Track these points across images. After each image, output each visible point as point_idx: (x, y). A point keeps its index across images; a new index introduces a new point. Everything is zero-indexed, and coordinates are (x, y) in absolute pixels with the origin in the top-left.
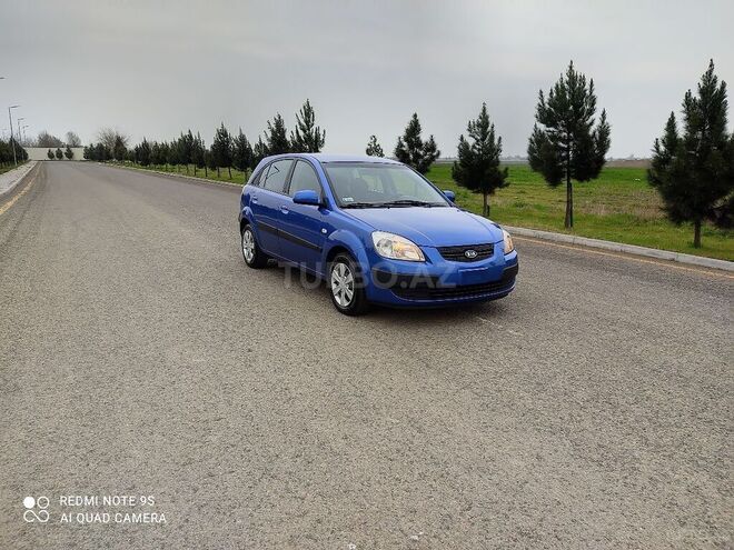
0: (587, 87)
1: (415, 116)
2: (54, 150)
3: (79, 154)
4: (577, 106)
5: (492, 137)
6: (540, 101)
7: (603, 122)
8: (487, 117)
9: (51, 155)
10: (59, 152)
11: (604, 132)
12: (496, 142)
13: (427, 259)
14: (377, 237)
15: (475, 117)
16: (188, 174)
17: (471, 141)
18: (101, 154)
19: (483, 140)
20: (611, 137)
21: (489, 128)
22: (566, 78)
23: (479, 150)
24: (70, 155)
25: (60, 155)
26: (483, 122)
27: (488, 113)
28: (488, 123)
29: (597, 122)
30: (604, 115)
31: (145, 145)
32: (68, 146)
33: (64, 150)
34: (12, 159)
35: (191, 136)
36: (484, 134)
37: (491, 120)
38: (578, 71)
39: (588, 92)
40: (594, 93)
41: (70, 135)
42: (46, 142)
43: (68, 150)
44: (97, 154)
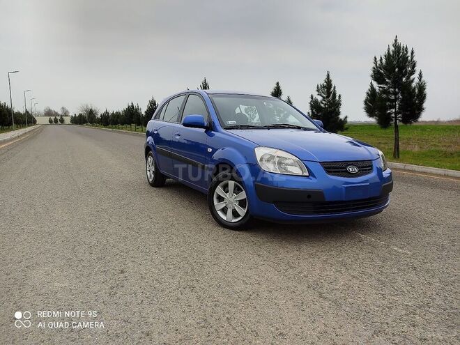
0: (409, 54)
1: (278, 84)
2: (53, 118)
3: (67, 120)
4: (401, 69)
5: (334, 95)
6: (374, 65)
7: (420, 80)
8: (331, 81)
9: (50, 121)
10: (56, 119)
11: (422, 87)
12: (337, 98)
13: (311, 173)
14: (260, 153)
15: (322, 81)
16: (131, 130)
17: (320, 98)
18: (80, 120)
19: (328, 97)
20: (427, 91)
21: (332, 89)
22: (392, 48)
23: (325, 104)
24: (62, 121)
25: (56, 121)
26: (328, 85)
27: (331, 78)
28: (331, 85)
29: (417, 80)
30: (420, 76)
31: (107, 113)
32: (61, 116)
33: (59, 118)
34: (24, 123)
35: (133, 107)
36: (329, 93)
37: (333, 83)
38: (402, 42)
39: (409, 58)
40: (414, 59)
41: (63, 108)
42: (48, 113)
43: (61, 118)
44: (78, 120)
